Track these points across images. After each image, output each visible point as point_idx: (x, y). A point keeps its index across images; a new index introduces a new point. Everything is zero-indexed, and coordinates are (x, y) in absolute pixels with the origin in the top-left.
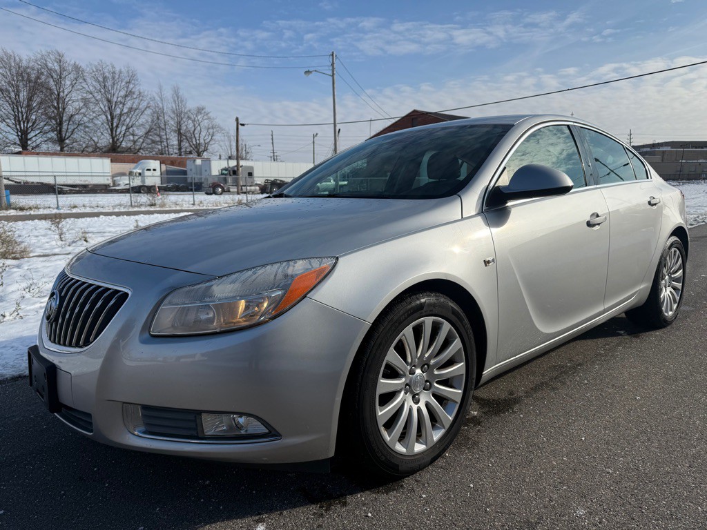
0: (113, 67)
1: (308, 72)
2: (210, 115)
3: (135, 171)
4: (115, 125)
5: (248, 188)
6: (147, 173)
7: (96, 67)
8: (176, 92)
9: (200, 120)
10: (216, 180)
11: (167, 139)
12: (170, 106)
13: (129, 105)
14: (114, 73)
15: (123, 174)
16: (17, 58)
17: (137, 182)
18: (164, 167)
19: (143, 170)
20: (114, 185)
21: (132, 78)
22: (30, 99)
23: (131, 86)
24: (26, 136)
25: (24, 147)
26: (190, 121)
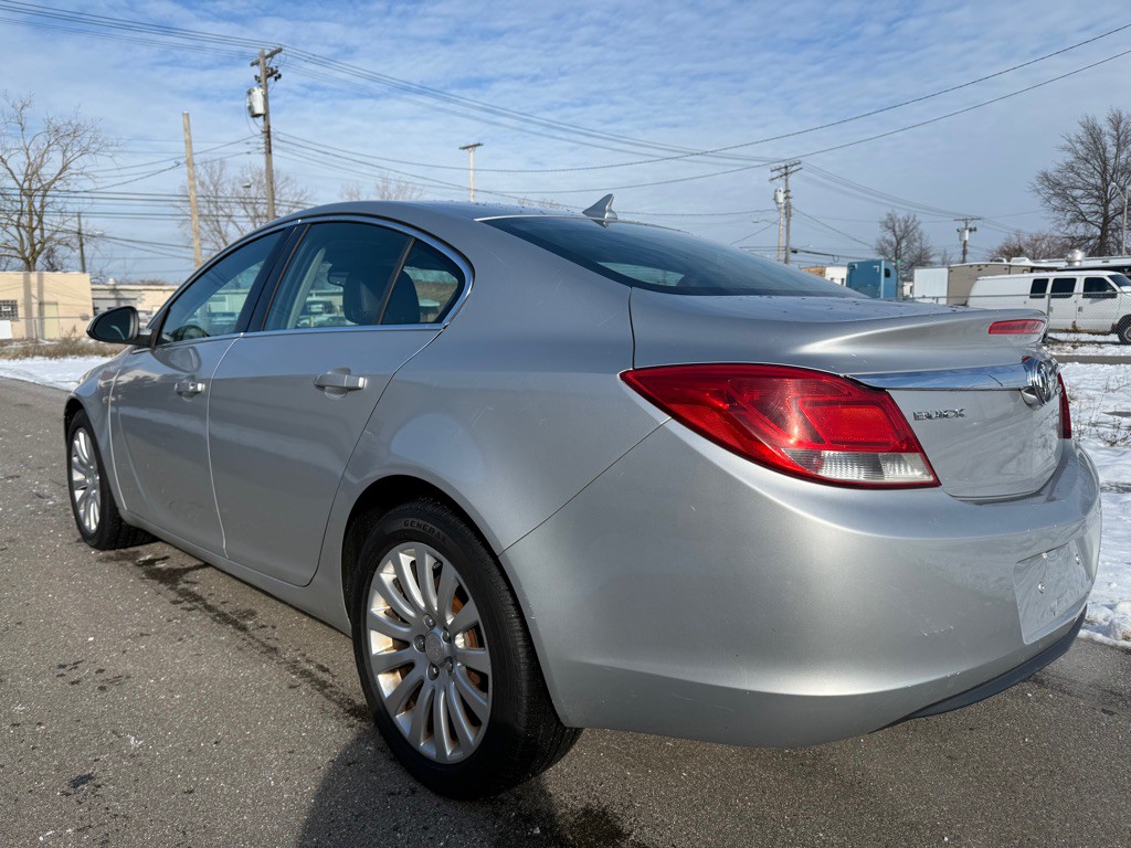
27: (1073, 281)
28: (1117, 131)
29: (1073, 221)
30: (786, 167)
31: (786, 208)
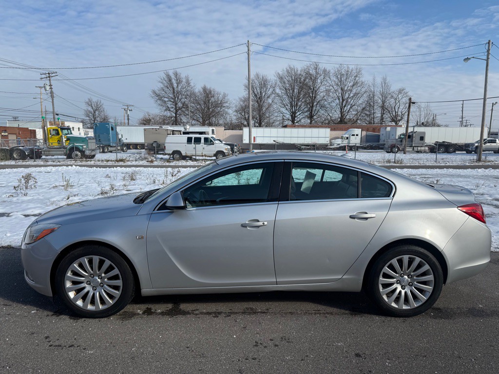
0: (348, 68)
1: (467, 59)
2: (408, 94)
3: (344, 136)
4: (343, 105)
5: (419, 148)
6: (352, 137)
7: (337, 69)
8: (385, 80)
9: (400, 98)
10: (394, 142)
11: (374, 113)
12: (378, 90)
13: (354, 91)
14: (348, 71)
15: (338, 138)
16: (295, 70)
17: (345, 142)
18: (364, 133)
19: (350, 135)
20: (331, 145)
21: (359, 73)
22: (299, 93)
23: (357, 79)
24: (295, 115)
25: (293, 121)
26: (392, 100)
27: (200, 139)
28: (176, 78)
29: (166, 110)
30: (49, 74)
31: (51, 93)
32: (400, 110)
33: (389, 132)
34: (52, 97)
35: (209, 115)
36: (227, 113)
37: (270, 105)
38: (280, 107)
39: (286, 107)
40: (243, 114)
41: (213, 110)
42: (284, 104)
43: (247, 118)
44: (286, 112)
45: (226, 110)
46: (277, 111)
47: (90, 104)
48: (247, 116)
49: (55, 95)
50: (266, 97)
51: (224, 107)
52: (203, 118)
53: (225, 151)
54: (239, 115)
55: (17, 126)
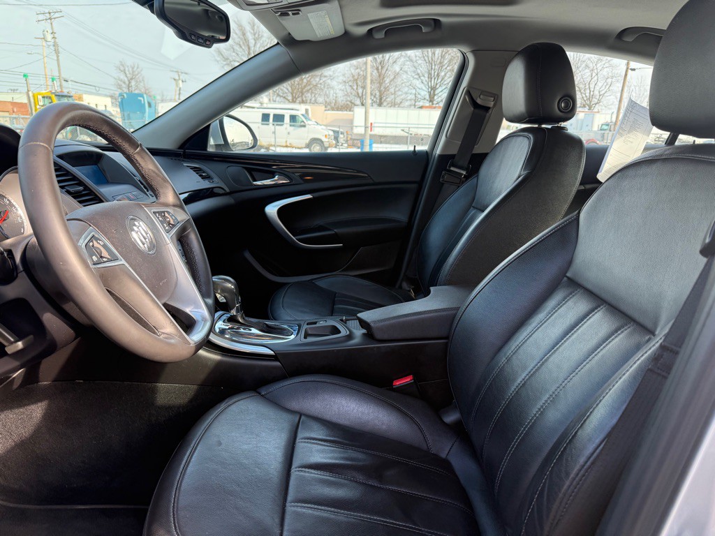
10: (592, 136)
24: (434, 91)
25: (431, 100)
26: (587, 71)
27: (283, 117)
30: (50, 13)
31: (54, 45)
32: (597, 88)
33: (583, 121)
34: (57, 52)
35: (302, 89)
36: (330, 87)
37: (397, 75)
38: (412, 79)
39: (422, 78)
40: (355, 87)
41: (308, 81)
42: (418, 74)
43: (360, 95)
44: (421, 86)
45: (329, 81)
46: (408, 84)
47: (122, 68)
48: (360, 91)
49: (60, 49)
50: (391, 61)
51: (325, 76)
52: (292, 94)
53: (324, 139)
54: (349, 89)
55: (10, 100)
